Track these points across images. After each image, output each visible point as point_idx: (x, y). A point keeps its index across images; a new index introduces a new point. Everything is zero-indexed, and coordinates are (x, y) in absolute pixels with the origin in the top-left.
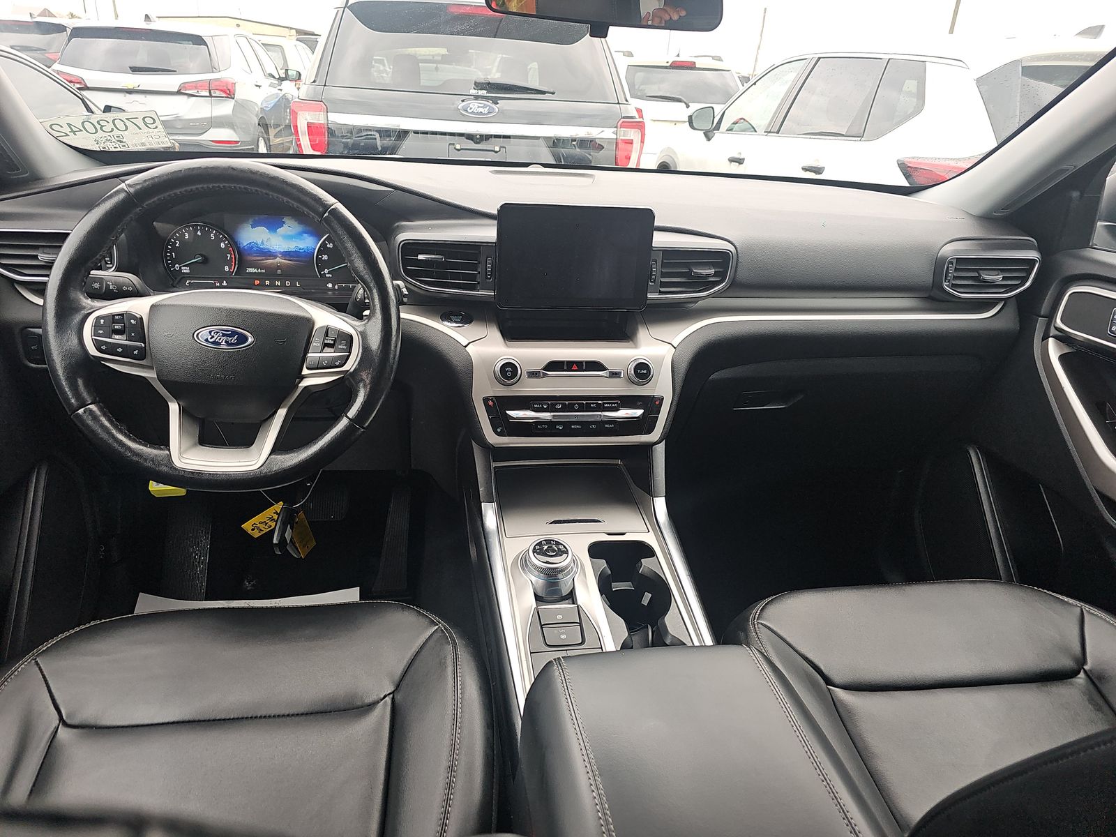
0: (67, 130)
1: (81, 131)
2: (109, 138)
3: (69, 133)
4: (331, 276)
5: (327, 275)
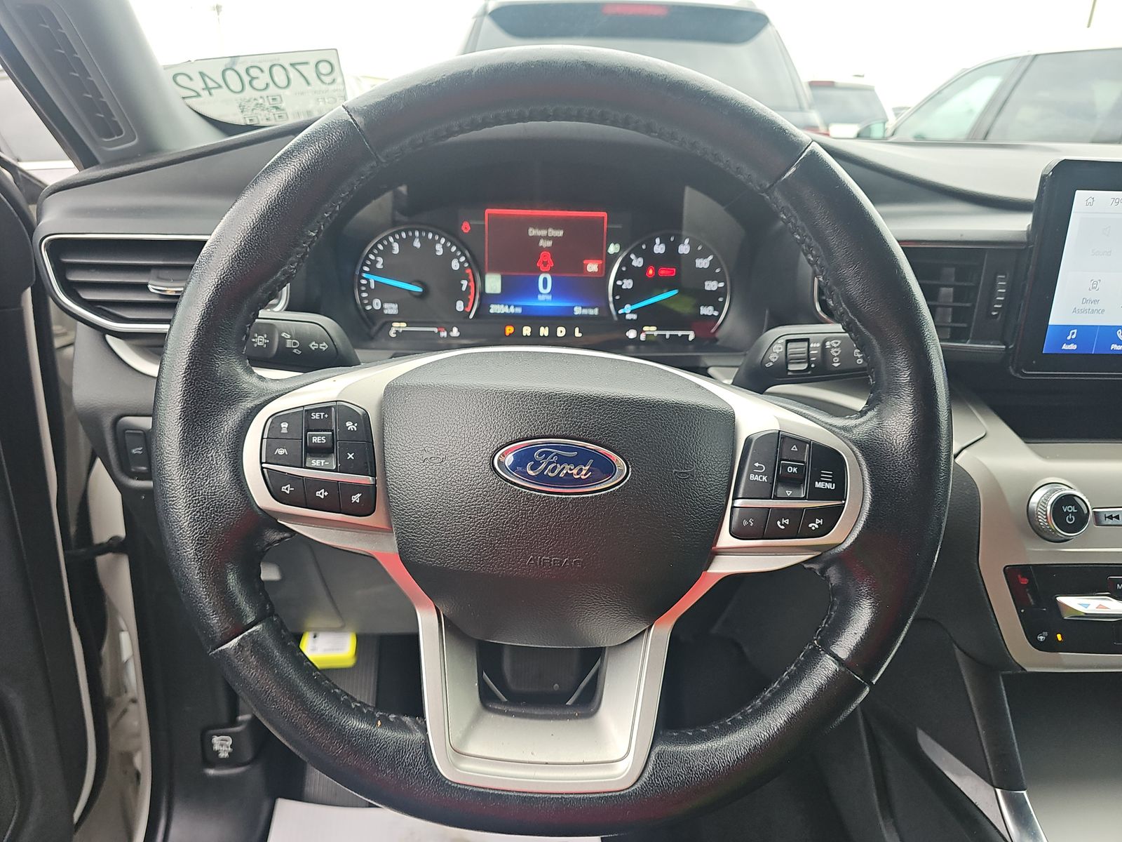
0: (198, 84)
1: (220, 87)
2: (261, 101)
3: (202, 93)
4: (634, 317)
5: (629, 317)
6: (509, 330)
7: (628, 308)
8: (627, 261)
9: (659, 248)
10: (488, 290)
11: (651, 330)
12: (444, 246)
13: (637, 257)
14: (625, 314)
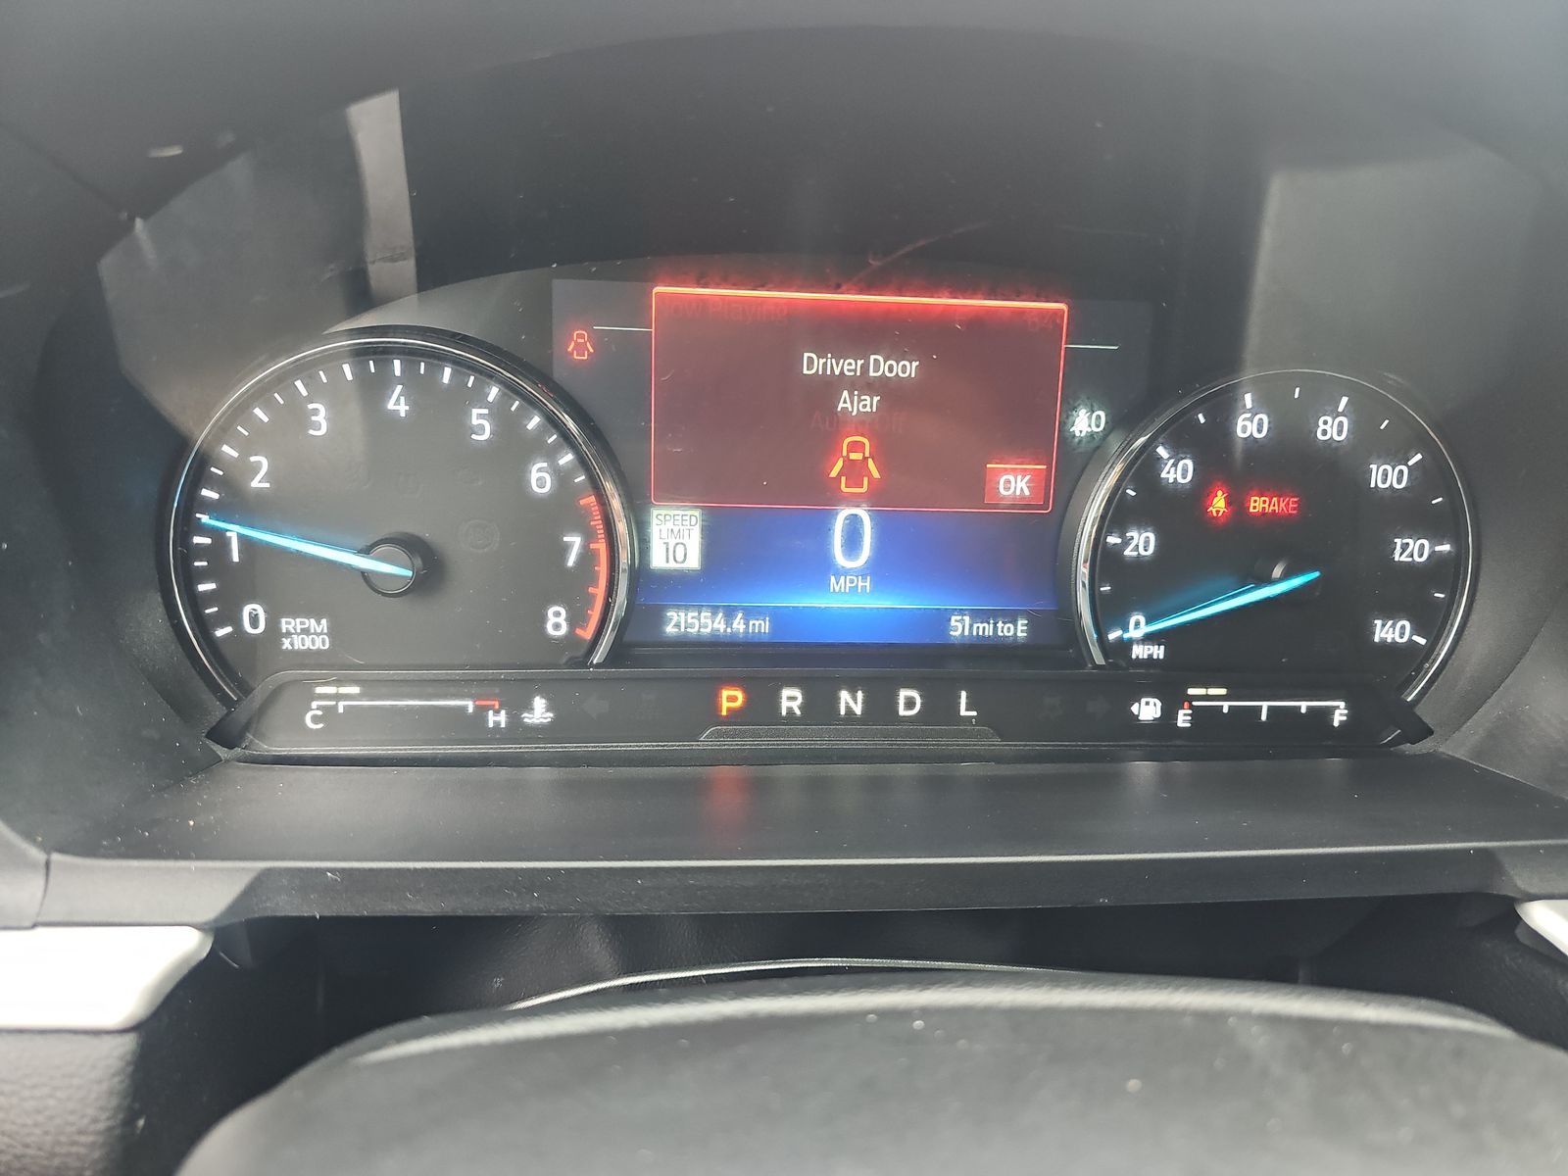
4: (1158, 652)
5: (1139, 652)
6: (731, 699)
7: (1138, 626)
8: (1144, 469)
9: (1250, 425)
10: (658, 560)
11: (1212, 695)
12: (498, 414)
13: (1177, 456)
14: (1130, 642)
